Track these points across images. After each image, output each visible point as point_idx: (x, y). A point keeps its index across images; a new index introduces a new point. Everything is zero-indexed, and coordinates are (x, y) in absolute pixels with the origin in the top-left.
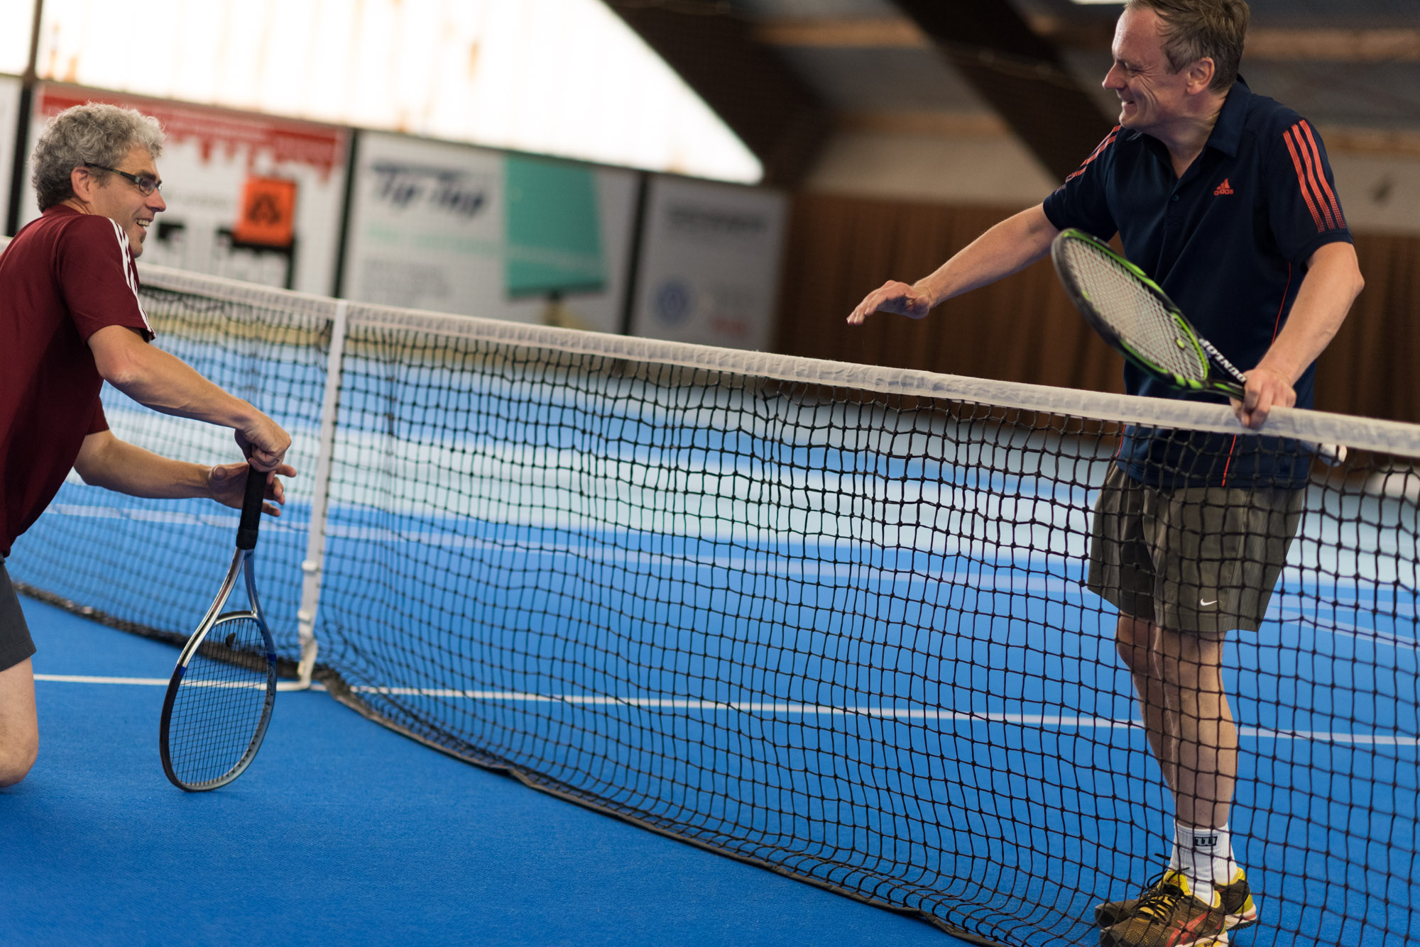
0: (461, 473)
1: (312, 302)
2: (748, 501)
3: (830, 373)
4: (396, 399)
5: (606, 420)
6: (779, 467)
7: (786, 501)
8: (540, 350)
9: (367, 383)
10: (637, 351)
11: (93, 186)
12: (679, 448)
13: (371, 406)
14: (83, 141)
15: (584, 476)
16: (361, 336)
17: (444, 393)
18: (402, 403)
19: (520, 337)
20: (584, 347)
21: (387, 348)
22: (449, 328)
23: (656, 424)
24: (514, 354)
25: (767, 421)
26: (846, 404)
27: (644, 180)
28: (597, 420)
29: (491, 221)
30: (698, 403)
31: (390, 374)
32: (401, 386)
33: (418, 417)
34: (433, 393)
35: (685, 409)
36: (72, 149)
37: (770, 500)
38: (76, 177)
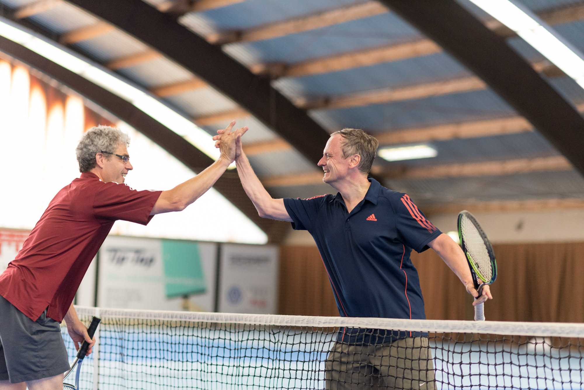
0: (155, 375)
1: (85, 310)
2: (266, 377)
3: (299, 321)
4: (124, 347)
5: (210, 349)
6: (279, 361)
7: (281, 375)
8: (181, 321)
9: (111, 341)
10: (220, 319)
11: (104, 161)
12: (240, 358)
13: (114, 350)
14: (100, 142)
15: (203, 372)
16: (107, 322)
17: (145, 343)
18: (127, 349)
19: (172, 317)
20: (199, 319)
21: (119, 326)
22: (142, 316)
23: (231, 348)
24: (171, 324)
25: (275, 343)
26: (306, 333)
27: (219, 246)
28: (207, 349)
29: (158, 268)
30: (247, 338)
31: (121, 337)
32: (126, 342)
33: (135, 354)
34: (140, 343)
35: (242, 341)
36: (96, 146)
37: (275, 376)
38: (98, 157)
